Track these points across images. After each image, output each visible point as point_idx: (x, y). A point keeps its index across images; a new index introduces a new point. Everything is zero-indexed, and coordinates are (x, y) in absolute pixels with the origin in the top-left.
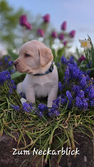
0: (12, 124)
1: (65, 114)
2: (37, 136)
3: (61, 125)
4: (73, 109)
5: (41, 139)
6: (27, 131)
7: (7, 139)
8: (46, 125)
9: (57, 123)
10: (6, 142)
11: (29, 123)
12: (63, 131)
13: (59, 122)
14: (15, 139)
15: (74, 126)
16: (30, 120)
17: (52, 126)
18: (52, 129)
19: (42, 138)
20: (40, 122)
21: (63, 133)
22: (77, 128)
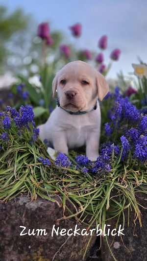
0: (45, 185)
1: (118, 169)
2: (86, 200)
3: (118, 184)
4: (128, 162)
5: (93, 204)
6: (70, 194)
7: (46, 205)
8: (96, 185)
9: (111, 182)
10: (45, 209)
11: (69, 183)
12: (121, 193)
13: (113, 180)
14: (59, 204)
15: (134, 186)
16: (68, 178)
17: (103, 186)
18: (104, 190)
19: (93, 202)
20: (84, 181)
21: (121, 194)
22: (138, 188)
